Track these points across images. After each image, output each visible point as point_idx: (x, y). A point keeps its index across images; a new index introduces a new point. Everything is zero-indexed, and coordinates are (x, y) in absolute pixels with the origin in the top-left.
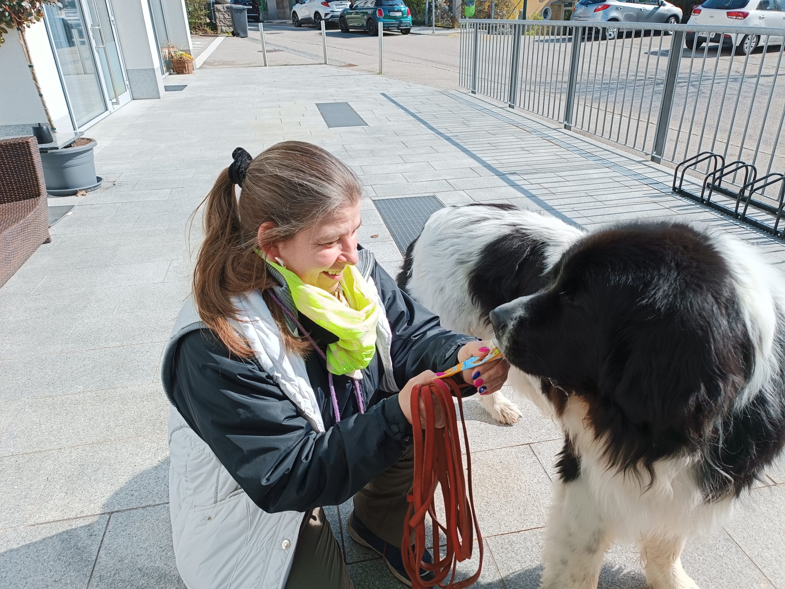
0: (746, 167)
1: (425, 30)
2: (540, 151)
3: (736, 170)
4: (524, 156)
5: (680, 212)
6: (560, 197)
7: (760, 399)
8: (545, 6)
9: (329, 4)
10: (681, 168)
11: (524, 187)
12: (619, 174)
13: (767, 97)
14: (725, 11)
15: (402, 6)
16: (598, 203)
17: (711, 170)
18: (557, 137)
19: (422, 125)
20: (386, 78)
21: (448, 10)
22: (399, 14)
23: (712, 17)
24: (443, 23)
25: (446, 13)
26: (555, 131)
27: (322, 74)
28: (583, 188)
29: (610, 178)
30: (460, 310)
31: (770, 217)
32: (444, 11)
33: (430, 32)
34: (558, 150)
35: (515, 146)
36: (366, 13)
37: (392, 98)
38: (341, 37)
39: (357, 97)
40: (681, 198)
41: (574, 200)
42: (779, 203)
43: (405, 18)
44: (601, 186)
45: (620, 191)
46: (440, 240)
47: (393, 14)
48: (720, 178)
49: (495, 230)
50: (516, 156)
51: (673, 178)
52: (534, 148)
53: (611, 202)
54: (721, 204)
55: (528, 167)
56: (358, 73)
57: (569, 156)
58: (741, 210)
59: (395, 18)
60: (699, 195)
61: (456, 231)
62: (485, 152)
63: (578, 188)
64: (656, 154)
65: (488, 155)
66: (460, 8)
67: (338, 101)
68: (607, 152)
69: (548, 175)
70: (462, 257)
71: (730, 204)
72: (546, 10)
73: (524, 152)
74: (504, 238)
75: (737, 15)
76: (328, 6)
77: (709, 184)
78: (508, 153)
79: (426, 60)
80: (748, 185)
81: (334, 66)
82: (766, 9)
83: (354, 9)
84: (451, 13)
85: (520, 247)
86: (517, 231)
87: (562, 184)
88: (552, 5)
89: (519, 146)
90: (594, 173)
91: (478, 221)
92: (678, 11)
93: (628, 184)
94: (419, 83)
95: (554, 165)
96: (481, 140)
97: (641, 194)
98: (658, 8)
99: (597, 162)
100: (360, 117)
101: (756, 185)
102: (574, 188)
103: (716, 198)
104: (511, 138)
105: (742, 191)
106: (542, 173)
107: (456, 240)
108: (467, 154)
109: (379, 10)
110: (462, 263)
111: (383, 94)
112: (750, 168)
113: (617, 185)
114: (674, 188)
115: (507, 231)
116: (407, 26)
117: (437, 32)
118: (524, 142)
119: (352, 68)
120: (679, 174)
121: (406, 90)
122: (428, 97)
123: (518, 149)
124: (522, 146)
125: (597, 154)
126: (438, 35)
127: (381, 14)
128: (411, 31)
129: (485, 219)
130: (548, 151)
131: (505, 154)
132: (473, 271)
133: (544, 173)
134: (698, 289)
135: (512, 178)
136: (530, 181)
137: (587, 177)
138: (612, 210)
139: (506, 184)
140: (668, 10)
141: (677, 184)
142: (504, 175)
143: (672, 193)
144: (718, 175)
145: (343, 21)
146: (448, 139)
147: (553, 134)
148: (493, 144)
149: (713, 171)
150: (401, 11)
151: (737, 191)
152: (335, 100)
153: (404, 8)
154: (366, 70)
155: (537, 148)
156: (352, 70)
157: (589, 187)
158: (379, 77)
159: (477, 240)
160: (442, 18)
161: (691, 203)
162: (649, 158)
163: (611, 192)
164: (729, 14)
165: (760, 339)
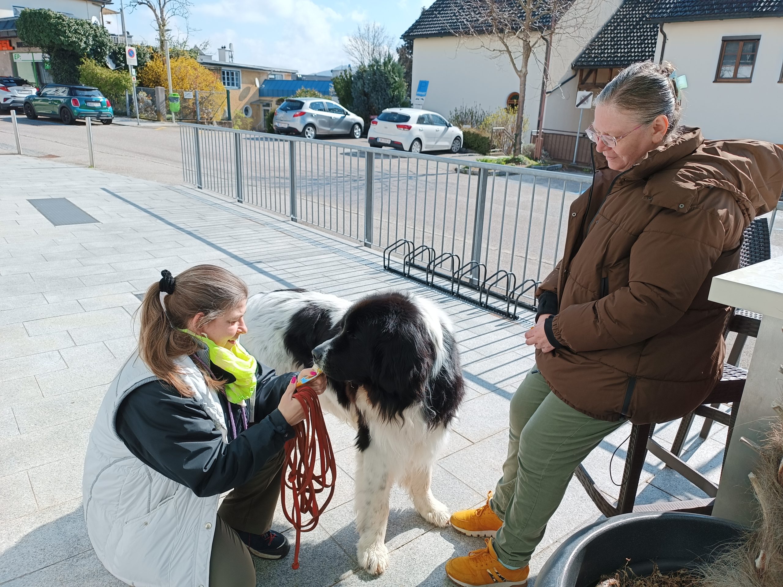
0: (428, 249)
1: (128, 121)
2: (277, 241)
3: (422, 252)
4: (264, 246)
5: (392, 284)
6: (303, 279)
7: (443, 371)
8: (245, 105)
9: (8, 88)
10: (387, 252)
11: (271, 273)
12: (343, 258)
13: (434, 191)
14: (395, 124)
15: (100, 97)
16: (334, 282)
17: (407, 253)
18: (287, 229)
19: (159, 221)
20: (101, 172)
21: (151, 104)
22: (97, 105)
23: (386, 128)
24: (148, 116)
25: (150, 106)
26: (284, 223)
27: (19, 165)
28: (319, 270)
29: (338, 261)
30: (279, 360)
31: (448, 282)
32: (147, 105)
33: (135, 124)
34: (291, 240)
35: (253, 238)
36: (59, 102)
37: (116, 194)
38: (28, 124)
39: (75, 192)
40: (390, 274)
41: (315, 281)
42: (452, 273)
43: (105, 109)
44: (333, 268)
45: (348, 271)
46: (260, 316)
47: (90, 104)
48: (413, 258)
49: (297, 306)
50: (257, 247)
51: (383, 259)
52: (271, 239)
53: (343, 280)
54: (417, 276)
55: (270, 256)
56: (64, 165)
57: (301, 245)
58: (430, 280)
59: (94, 108)
60: (402, 270)
61: (271, 309)
62: (228, 244)
63: (315, 271)
64: (367, 241)
65: (232, 247)
66: (164, 103)
67: (53, 197)
68: (330, 241)
69: (289, 261)
70: (277, 325)
71: (422, 276)
72: (246, 108)
73: (263, 243)
74: (304, 310)
75: (404, 127)
76: (7, 90)
77: (407, 262)
78: (250, 245)
79: (139, 153)
80: (431, 262)
81: (30, 156)
82: (423, 123)
83: (42, 96)
84: (156, 107)
85: (314, 314)
86: (311, 305)
87: (302, 269)
88: (251, 104)
89: (257, 238)
90: (325, 258)
91: (285, 301)
92: (360, 120)
93: (352, 265)
94: (139, 178)
95: (292, 253)
96: (221, 233)
97: (362, 272)
98: (344, 117)
99: (325, 249)
100: (87, 214)
101: (437, 262)
102: (312, 271)
103: (414, 272)
104: (249, 231)
105: (429, 266)
106: (284, 260)
107: (272, 314)
108: (213, 247)
109: (74, 100)
110: (278, 328)
111: (104, 189)
112: (431, 250)
113: (344, 266)
114: (385, 267)
115: (304, 305)
116: (108, 117)
117: (142, 124)
118: (261, 234)
119: (55, 159)
120: (387, 256)
121: (128, 185)
122: (155, 192)
123: (258, 241)
124: (260, 238)
125: (323, 242)
126: (144, 127)
127: (76, 103)
128: (113, 121)
129: (289, 299)
130: (283, 241)
131: (247, 245)
132: (286, 333)
133: (285, 260)
134: (406, 322)
135: (259, 266)
136: (275, 267)
137: (320, 261)
138: (345, 287)
139: (256, 272)
140: (352, 119)
141: (386, 264)
142: (252, 263)
143: (384, 270)
144: (411, 256)
145: (29, 107)
146: (189, 233)
147: (283, 225)
148: (234, 237)
149: (408, 253)
150: (99, 102)
151: (425, 266)
152: (49, 195)
153: (101, 98)
154: (73, 163)
155: (273, 239)
156: (55, 161)
157: (323, 270)
158: (91, 170)
159: (286, 313)
160: (146, 111)
161: (398, 277)
162: (363, 244)
163: (341, 272)
164: (398, 126)
165: (436, 341)
